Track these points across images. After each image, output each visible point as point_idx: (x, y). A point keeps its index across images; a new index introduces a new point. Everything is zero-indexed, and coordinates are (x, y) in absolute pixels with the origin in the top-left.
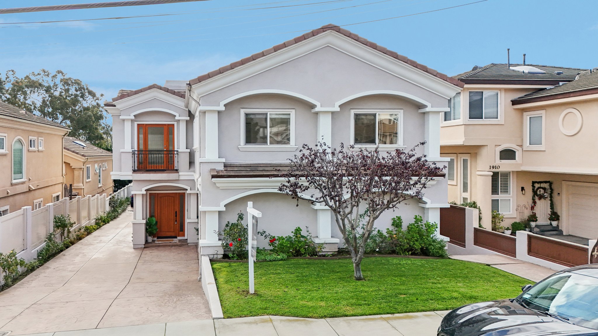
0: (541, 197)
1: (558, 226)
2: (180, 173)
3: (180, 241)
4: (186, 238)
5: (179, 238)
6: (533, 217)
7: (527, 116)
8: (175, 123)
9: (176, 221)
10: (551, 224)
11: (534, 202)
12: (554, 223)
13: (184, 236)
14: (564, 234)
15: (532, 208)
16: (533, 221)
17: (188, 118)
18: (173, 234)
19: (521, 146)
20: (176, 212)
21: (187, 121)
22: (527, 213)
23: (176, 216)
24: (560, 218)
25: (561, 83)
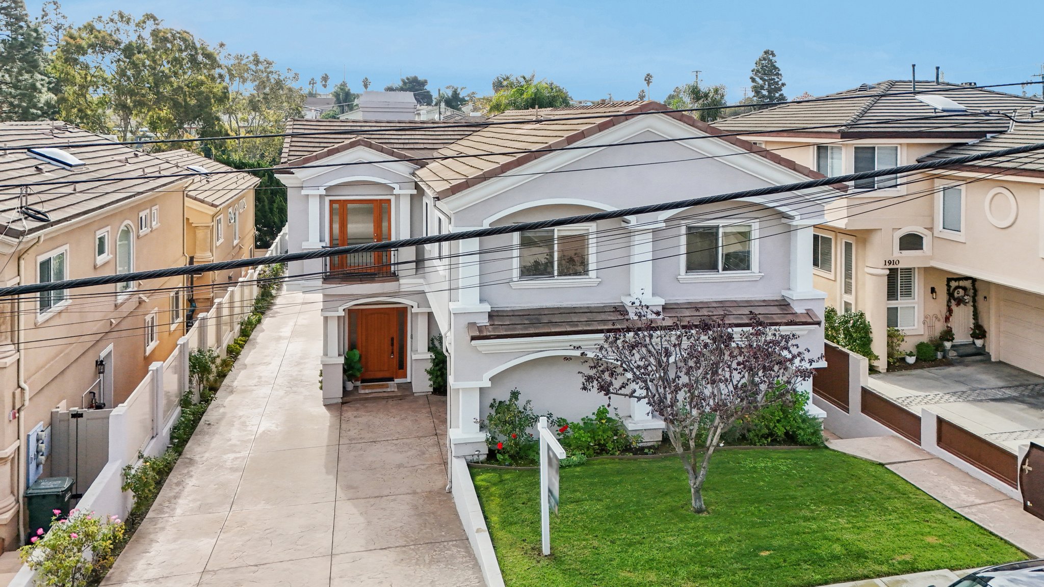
0: (960, 301)
1: (984, 345)
2: (402, 281)
3: (399, 385)
4: (408, 380)
5: (397, 381)
6: (948, 335)
8: (392, 199)
9: (393, 353)
10: (974, 343)
11: (950, 311)
12: (979, 343)
13: (405, 377)
14: (993, 360)
15: (947, 319)
16: (948, 340)
18: (387, 375)
19: (930, 229)
20: (392, 339)
21: (411, 197)
22: (940, 327)
23: (392, 345)
24: (987, 335)
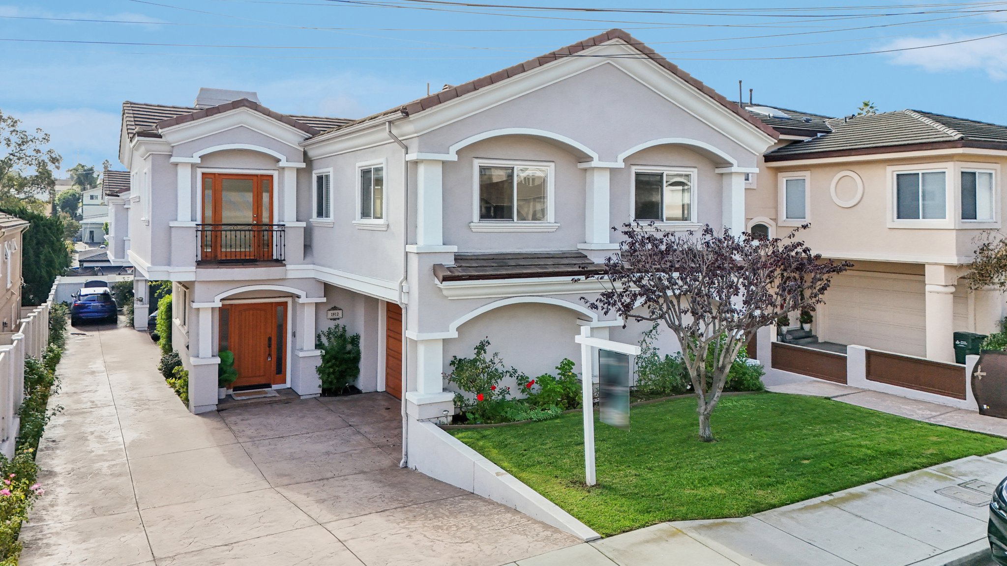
1: (811, 330)
2: (288, 267)
3: (278, 391)
4: (288, 385)
5: (275, 387)
7: (783, 178)
8: (276, 174)
9: (270, 355)
10: (802, 328)
12: (807, 327)
13: (284, 382)
14: (820, 341)
16: (785, 325)
17: (303, 165)
18: (262, 381)
19: (775, 220)
20: (270, 339)
21: (299, 170)
23: (270, 346)
24: (813, 319)
25: (819, 135)
